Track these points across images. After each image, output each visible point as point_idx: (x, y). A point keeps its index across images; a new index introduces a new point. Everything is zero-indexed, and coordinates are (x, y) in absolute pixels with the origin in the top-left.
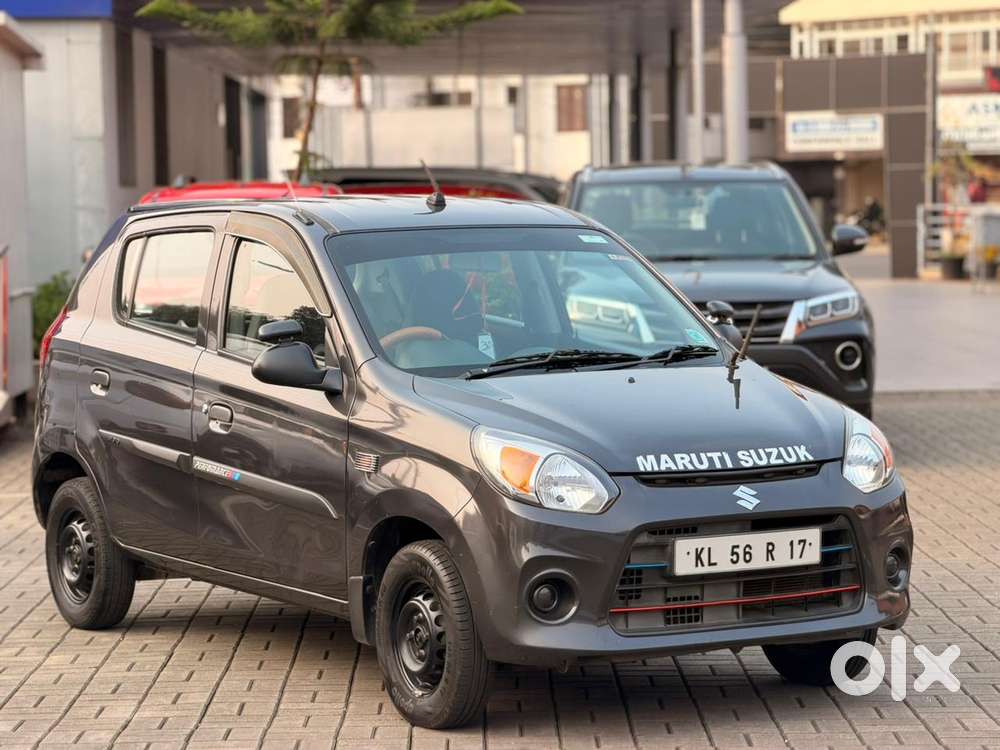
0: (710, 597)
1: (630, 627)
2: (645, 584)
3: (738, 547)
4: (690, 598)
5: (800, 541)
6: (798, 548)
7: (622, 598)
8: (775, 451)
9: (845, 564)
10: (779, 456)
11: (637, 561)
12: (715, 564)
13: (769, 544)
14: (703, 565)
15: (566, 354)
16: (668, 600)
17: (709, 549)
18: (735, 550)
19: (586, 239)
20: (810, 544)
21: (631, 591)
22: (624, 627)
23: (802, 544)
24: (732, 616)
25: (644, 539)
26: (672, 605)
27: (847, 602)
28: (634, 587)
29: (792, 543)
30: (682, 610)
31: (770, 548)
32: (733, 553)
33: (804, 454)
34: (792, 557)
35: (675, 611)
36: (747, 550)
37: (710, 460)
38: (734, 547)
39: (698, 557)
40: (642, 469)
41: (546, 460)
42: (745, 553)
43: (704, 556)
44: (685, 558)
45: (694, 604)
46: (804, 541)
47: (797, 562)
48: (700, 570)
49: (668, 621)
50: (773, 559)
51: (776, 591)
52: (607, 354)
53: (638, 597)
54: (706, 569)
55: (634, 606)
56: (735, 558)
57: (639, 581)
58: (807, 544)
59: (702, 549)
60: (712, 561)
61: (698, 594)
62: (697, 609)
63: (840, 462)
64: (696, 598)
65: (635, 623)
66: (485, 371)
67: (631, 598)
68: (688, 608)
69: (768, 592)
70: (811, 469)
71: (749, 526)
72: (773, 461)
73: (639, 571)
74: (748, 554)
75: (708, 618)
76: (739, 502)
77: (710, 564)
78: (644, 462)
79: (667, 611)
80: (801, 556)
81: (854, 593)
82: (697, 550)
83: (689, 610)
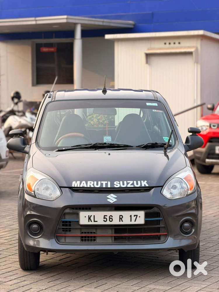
0: (99, 233)
1: (66, 241)
2: (72, 227)
3: (106, 216)
4: (91, 233)
5: (135, 216)
6: (134, 218)
7: (63, 231)
8: (131, 182)
9: (162, 225)
10: (133, 184)
11: (68, 218)
12: (97, 221)
13: (120, 216)
14: (91, 221)
15: (100, 144)
16: (82, 233)
17: (94, 216)
18: (105, 217)
19: (148, 104)
20: (140, 217)
21: (67, 229)
22: (64, 241)
23: (136, 217)
24: (110, 240)
25: (68, 211)
26: (84, 235)
27: (162, 238)
28: (68, 227)
29: (131, 216)
30: (88, 237)
31: (121, 217)
32: (104, 218)
33: (144, 184)
34: (131, 221)
35: (85, 237)
36: (111, 217)
37: (102, 184)
38: (105, 216)
39: (89, 218)
40: (73, 186)
41: (40, 180)
42: (110, 218)
43: (92, 218)
44: (84, 218)
45: (93, 235)
46: (137, 216)
47: (133, 223)
48: (90, 223)
49: (82, 240)
50: (122, 221)
51: (129, 233)
52: (118, 145)
53: (70, 231)
54: (93, 223)
55: (68, 234)
56: (105, 220)
57: (70, 225)
58: (138, 217)
59: (91, 216)
60: (95, 220)
61: (95, 231)
62: (95, 237)
63: (161, 188)
64: (94, 233)
65: (68, 240)
66: (64, 149)
67: (67, 231)
68: (88, 236)
69: (126, 233)
70: (147, 189)
71: (114, 208)
72: (129, 186)
73: (70, 222)
74: (111, 218)
75: (98, 240)
76: (108, 200)
77: (94, 221)
78: (75, 183)
79: (82, 237)
80: (135, 221)
81: (166, 236)
82: (89, 216)
83: (91, 237)
